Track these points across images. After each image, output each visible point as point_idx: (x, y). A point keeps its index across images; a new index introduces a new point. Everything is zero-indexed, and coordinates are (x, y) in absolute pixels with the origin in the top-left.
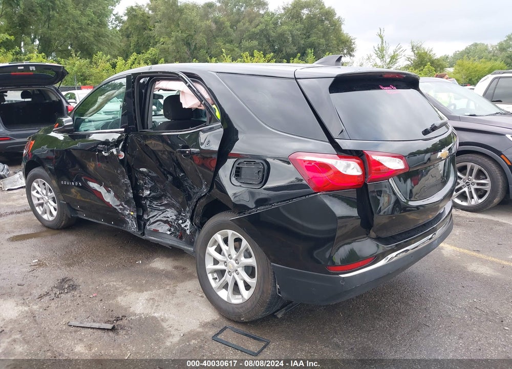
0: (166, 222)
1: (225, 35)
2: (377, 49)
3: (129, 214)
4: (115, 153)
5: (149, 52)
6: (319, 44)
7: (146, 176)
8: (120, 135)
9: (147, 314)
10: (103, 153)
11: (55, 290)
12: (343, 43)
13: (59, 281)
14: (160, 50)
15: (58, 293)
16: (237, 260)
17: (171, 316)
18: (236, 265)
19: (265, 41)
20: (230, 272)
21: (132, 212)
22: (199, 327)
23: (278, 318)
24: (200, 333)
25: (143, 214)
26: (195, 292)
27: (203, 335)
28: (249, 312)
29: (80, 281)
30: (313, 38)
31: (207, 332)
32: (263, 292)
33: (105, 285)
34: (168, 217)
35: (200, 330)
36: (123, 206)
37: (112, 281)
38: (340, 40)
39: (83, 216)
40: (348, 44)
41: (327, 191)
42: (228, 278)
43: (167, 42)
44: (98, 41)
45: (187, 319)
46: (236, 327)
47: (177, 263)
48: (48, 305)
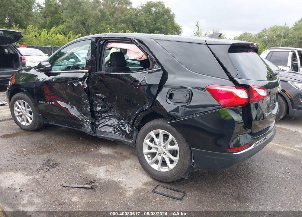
0: (111, 126)
1: (106, 20)
2: (196, 33)
3: (87, 121)
4: (82, 84)
5: (59, 27)
6: (162, 28)
7: (100, 99)
8: (85, 74)
9: (109, 179)
10: (74, 84)
11: (45, 167)
12: (175, 28)
13: (46, 161)
14: (66, 26)
15: (48, 168)
16: (165, 147)
17: (123, 180)
18: (164, 150)
19: (130, 25)
20: (160, 153)
21: (89, 120)
22: (143, 186)
23: (185, 180)
24: (144, 188)
25: (95, 121)
26: (133, 166)
27: (146, 190)
28: (174, 176)
29: (59, 161)
30: (158, 25)
31: (148, 188)
32: (183, 164)
33: (75, 163)
34: (112, 123)
35: (143, 187)
36: (83, 117)
37: (79, 161)
38: (173, 27)
39: (53, 123)
40: (178, 29)
41: (229, 107)
42: (158, 157)
43: (71, 22)
44: (27, 19)
45: (133, 181)
46: (163, 185)
47: (115, 150)
48: (44, 175)
